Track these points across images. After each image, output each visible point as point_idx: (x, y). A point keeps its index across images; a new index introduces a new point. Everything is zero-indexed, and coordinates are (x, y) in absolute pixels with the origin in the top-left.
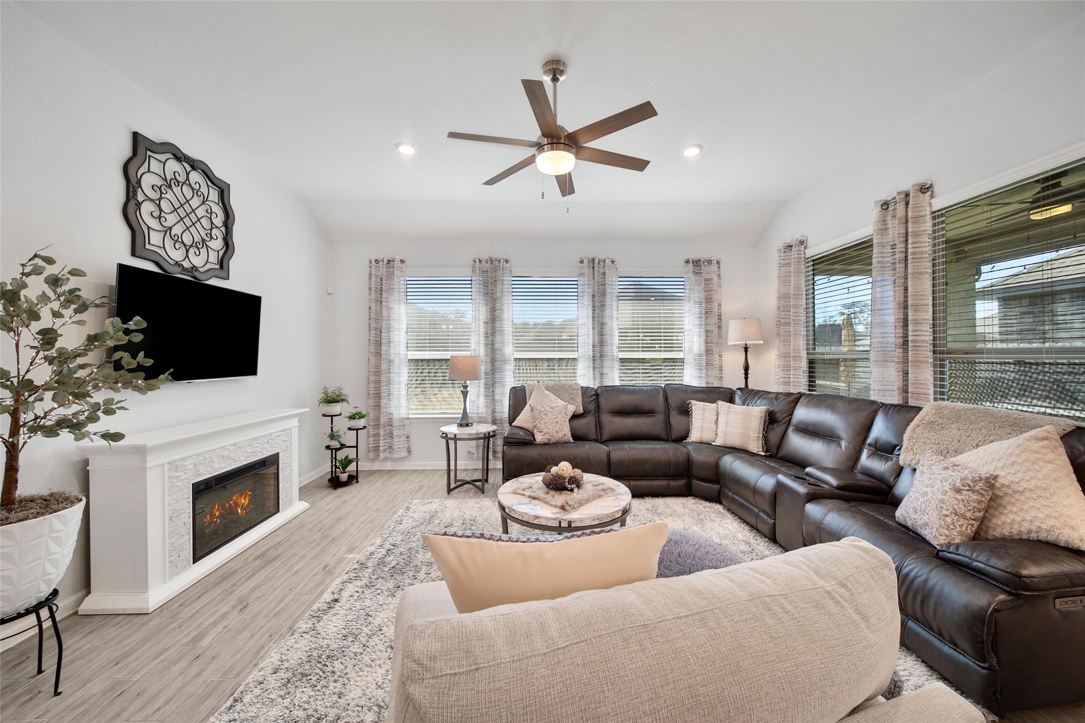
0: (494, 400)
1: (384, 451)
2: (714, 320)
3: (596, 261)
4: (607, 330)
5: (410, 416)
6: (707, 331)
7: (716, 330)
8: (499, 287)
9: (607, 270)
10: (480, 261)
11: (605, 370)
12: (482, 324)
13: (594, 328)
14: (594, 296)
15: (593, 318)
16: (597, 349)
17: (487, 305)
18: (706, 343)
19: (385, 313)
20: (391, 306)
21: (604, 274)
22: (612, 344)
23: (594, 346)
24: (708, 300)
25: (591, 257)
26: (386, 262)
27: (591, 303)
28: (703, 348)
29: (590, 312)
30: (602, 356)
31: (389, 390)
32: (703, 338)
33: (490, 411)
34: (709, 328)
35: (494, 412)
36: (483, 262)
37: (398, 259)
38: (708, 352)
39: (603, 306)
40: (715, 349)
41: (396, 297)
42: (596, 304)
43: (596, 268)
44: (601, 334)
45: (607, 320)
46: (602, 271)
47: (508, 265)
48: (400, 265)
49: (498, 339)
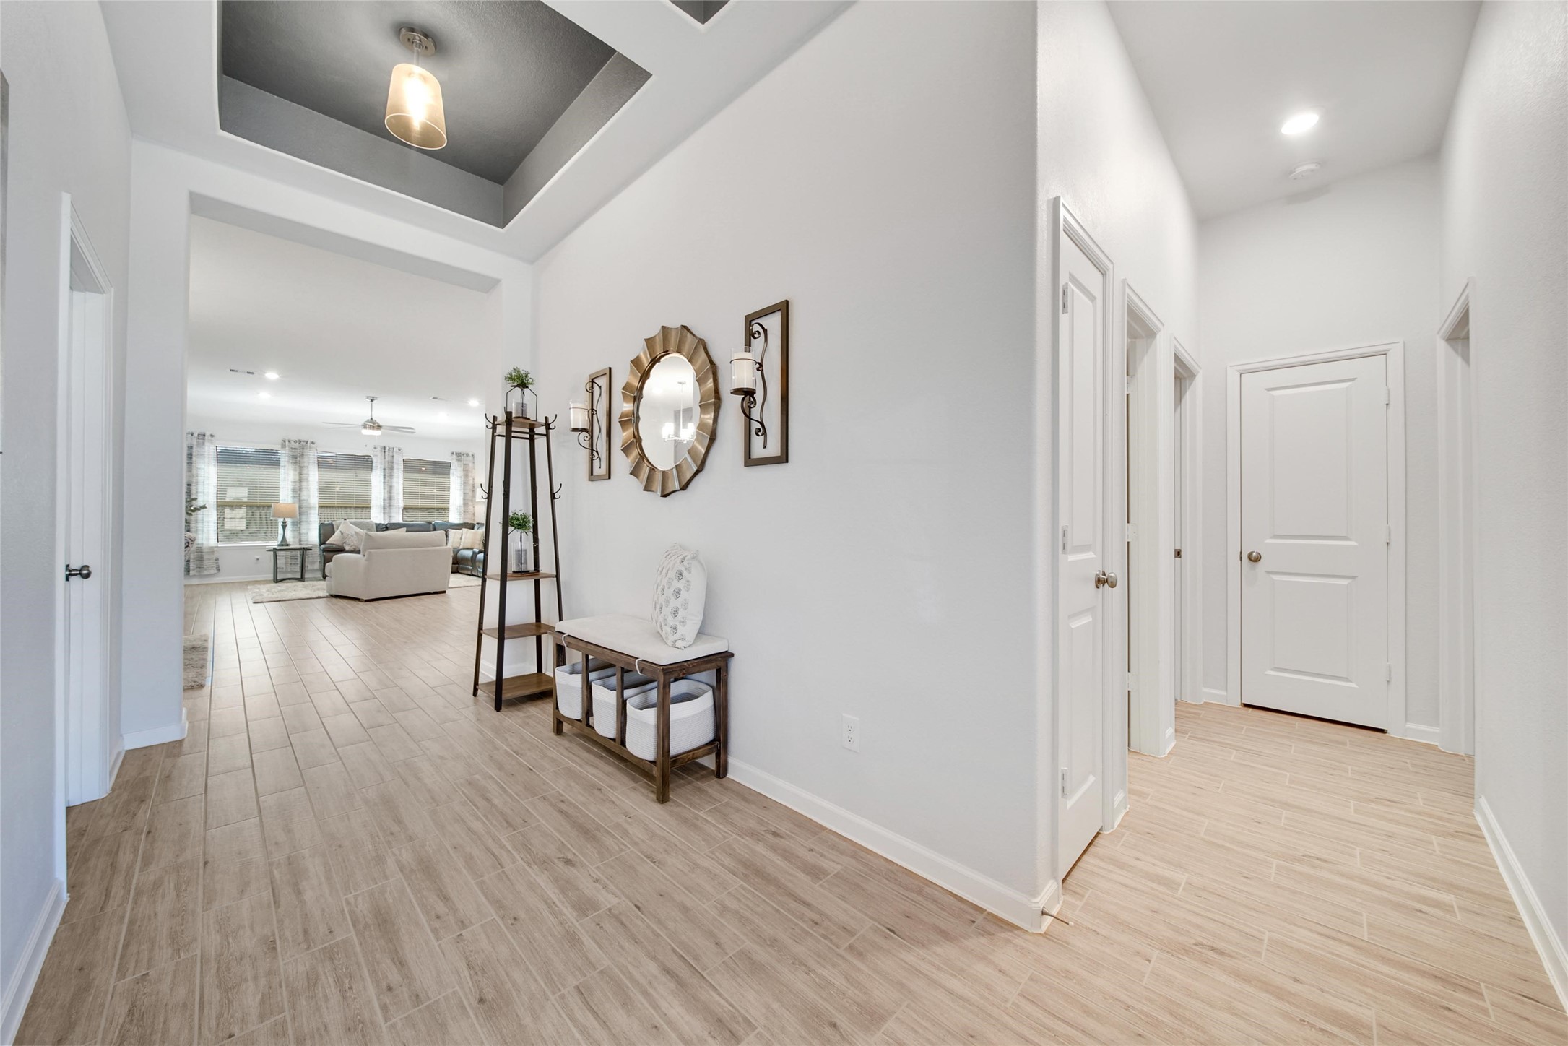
0: (300, 534)
1: (193, 570)
2: (470, 487)
3: (387, 449)
4: (394, 491)
5: (219, 545)
6: (464, 493)
7: (470, 493)
8: (306, 460)
9: (395, 454)
10: (289, 441)
11: (393, 515)
12: (290, 483)
13: (384, 489)
14: (384, 469)
15: (384, 482)
16: (387, 502)
17: (295, 470)
18: (464, 499)
19: (194, 471)
20: (199, 467)
21: (393, 456)
22: (398, 499)
23: (384, 500)
24: (466, 476)
25: (383, 445)
26: (196, 435)
27: (382, 474)
28: (462, 503)
29: (382, 478)
30: (390, 506)
31: (197, 527)
32: (462, 497)
33: (297, 540)
34: (467, 491)
35: (300, 541)
36: (292, 442)
37: (208, 434)
38: (465, 505)
39: (391, 476)
40: (470, 503)
41: (206, 460)
42: (387, 475)
43: (387, 453)
44: (390, 492)
45: (394, 484)
46: (391, 454)
47: (314, 445)
48: (210, 438)
49: (304, 493)
